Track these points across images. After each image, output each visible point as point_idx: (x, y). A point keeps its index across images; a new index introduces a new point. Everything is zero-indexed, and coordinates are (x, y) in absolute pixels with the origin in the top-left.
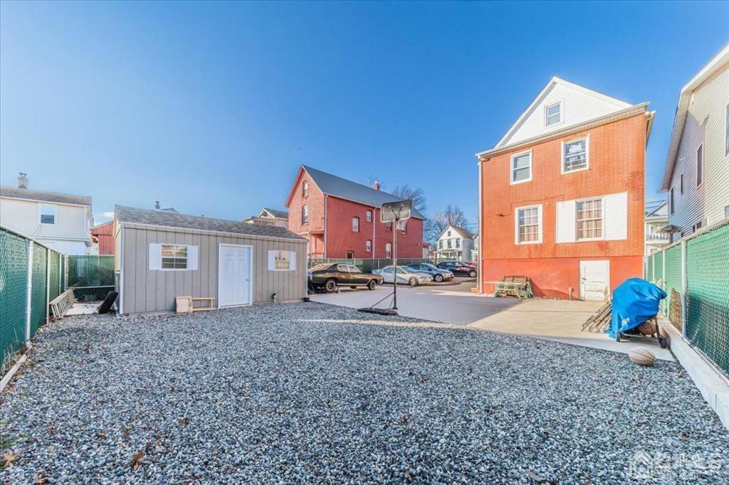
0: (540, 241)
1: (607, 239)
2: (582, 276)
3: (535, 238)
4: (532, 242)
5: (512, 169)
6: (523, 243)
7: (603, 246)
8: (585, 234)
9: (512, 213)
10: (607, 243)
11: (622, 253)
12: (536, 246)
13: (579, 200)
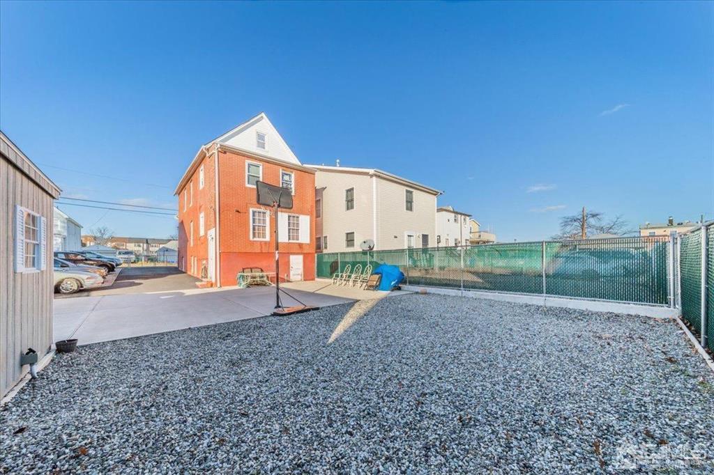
0: (268, 238)
1: (302, 242)
2: (291, 266)
3: (264, 236)
4: (261, 239)
5: (247, 174)
6: (255, 239)
7: (300, 245)
8: (291, 238)
9: (247, 212)
10: (302, 244)
11: (308, 252)
12: (266, 243)
13: (290, 214)
